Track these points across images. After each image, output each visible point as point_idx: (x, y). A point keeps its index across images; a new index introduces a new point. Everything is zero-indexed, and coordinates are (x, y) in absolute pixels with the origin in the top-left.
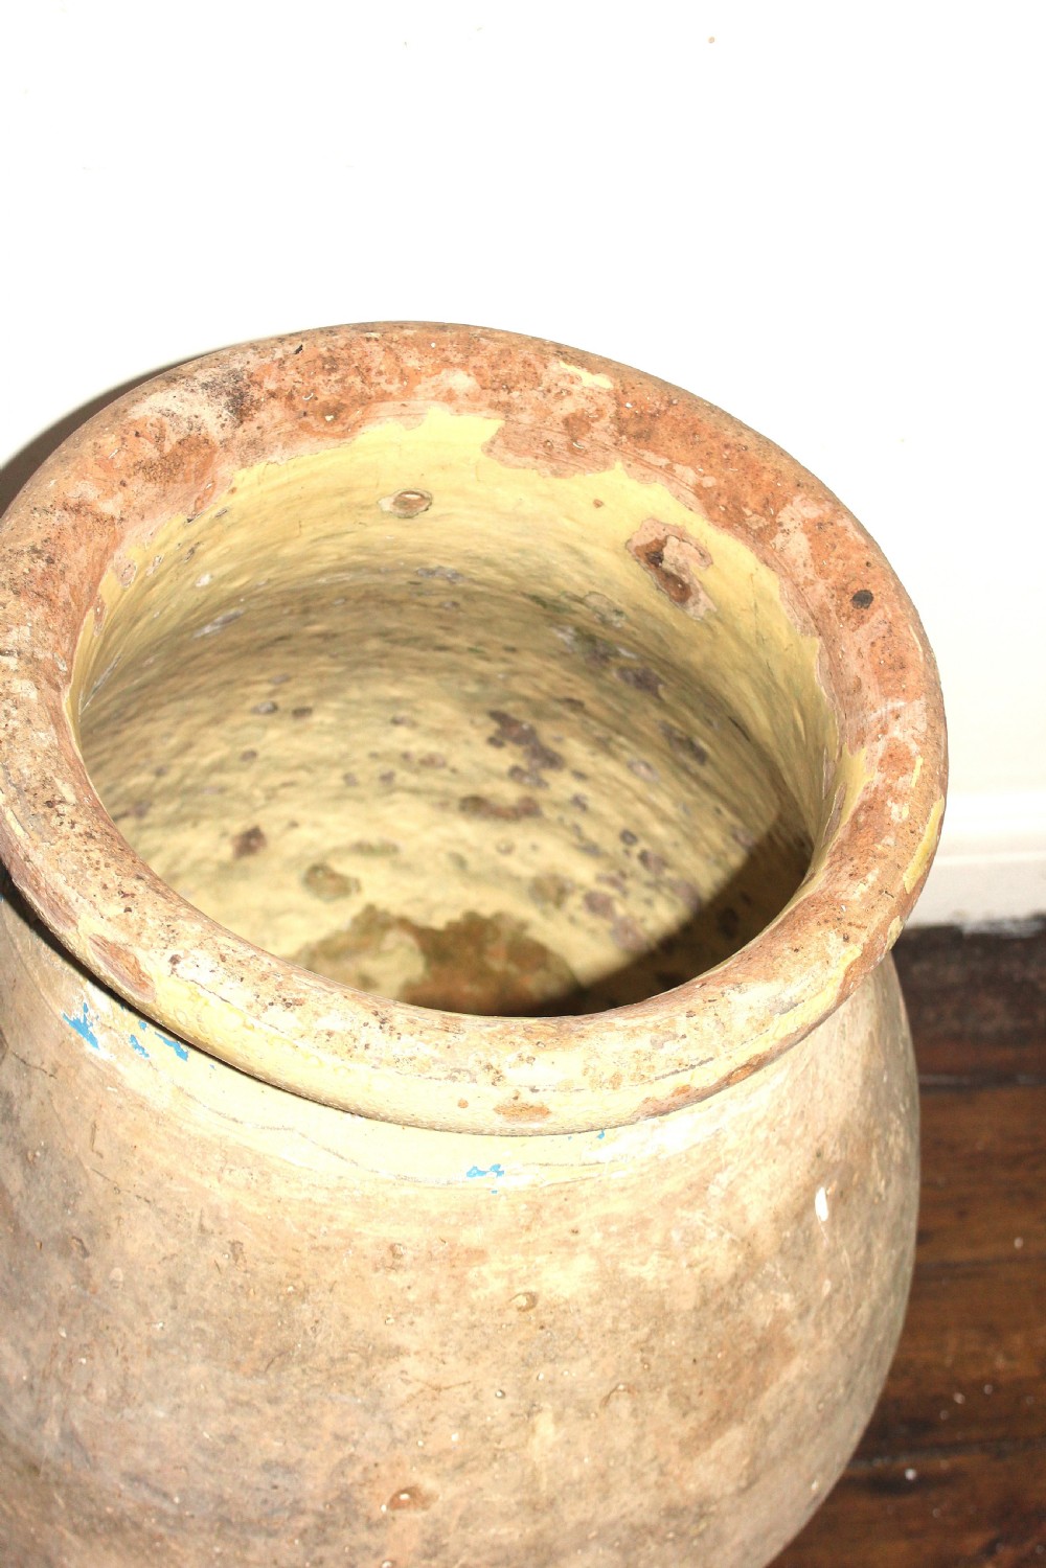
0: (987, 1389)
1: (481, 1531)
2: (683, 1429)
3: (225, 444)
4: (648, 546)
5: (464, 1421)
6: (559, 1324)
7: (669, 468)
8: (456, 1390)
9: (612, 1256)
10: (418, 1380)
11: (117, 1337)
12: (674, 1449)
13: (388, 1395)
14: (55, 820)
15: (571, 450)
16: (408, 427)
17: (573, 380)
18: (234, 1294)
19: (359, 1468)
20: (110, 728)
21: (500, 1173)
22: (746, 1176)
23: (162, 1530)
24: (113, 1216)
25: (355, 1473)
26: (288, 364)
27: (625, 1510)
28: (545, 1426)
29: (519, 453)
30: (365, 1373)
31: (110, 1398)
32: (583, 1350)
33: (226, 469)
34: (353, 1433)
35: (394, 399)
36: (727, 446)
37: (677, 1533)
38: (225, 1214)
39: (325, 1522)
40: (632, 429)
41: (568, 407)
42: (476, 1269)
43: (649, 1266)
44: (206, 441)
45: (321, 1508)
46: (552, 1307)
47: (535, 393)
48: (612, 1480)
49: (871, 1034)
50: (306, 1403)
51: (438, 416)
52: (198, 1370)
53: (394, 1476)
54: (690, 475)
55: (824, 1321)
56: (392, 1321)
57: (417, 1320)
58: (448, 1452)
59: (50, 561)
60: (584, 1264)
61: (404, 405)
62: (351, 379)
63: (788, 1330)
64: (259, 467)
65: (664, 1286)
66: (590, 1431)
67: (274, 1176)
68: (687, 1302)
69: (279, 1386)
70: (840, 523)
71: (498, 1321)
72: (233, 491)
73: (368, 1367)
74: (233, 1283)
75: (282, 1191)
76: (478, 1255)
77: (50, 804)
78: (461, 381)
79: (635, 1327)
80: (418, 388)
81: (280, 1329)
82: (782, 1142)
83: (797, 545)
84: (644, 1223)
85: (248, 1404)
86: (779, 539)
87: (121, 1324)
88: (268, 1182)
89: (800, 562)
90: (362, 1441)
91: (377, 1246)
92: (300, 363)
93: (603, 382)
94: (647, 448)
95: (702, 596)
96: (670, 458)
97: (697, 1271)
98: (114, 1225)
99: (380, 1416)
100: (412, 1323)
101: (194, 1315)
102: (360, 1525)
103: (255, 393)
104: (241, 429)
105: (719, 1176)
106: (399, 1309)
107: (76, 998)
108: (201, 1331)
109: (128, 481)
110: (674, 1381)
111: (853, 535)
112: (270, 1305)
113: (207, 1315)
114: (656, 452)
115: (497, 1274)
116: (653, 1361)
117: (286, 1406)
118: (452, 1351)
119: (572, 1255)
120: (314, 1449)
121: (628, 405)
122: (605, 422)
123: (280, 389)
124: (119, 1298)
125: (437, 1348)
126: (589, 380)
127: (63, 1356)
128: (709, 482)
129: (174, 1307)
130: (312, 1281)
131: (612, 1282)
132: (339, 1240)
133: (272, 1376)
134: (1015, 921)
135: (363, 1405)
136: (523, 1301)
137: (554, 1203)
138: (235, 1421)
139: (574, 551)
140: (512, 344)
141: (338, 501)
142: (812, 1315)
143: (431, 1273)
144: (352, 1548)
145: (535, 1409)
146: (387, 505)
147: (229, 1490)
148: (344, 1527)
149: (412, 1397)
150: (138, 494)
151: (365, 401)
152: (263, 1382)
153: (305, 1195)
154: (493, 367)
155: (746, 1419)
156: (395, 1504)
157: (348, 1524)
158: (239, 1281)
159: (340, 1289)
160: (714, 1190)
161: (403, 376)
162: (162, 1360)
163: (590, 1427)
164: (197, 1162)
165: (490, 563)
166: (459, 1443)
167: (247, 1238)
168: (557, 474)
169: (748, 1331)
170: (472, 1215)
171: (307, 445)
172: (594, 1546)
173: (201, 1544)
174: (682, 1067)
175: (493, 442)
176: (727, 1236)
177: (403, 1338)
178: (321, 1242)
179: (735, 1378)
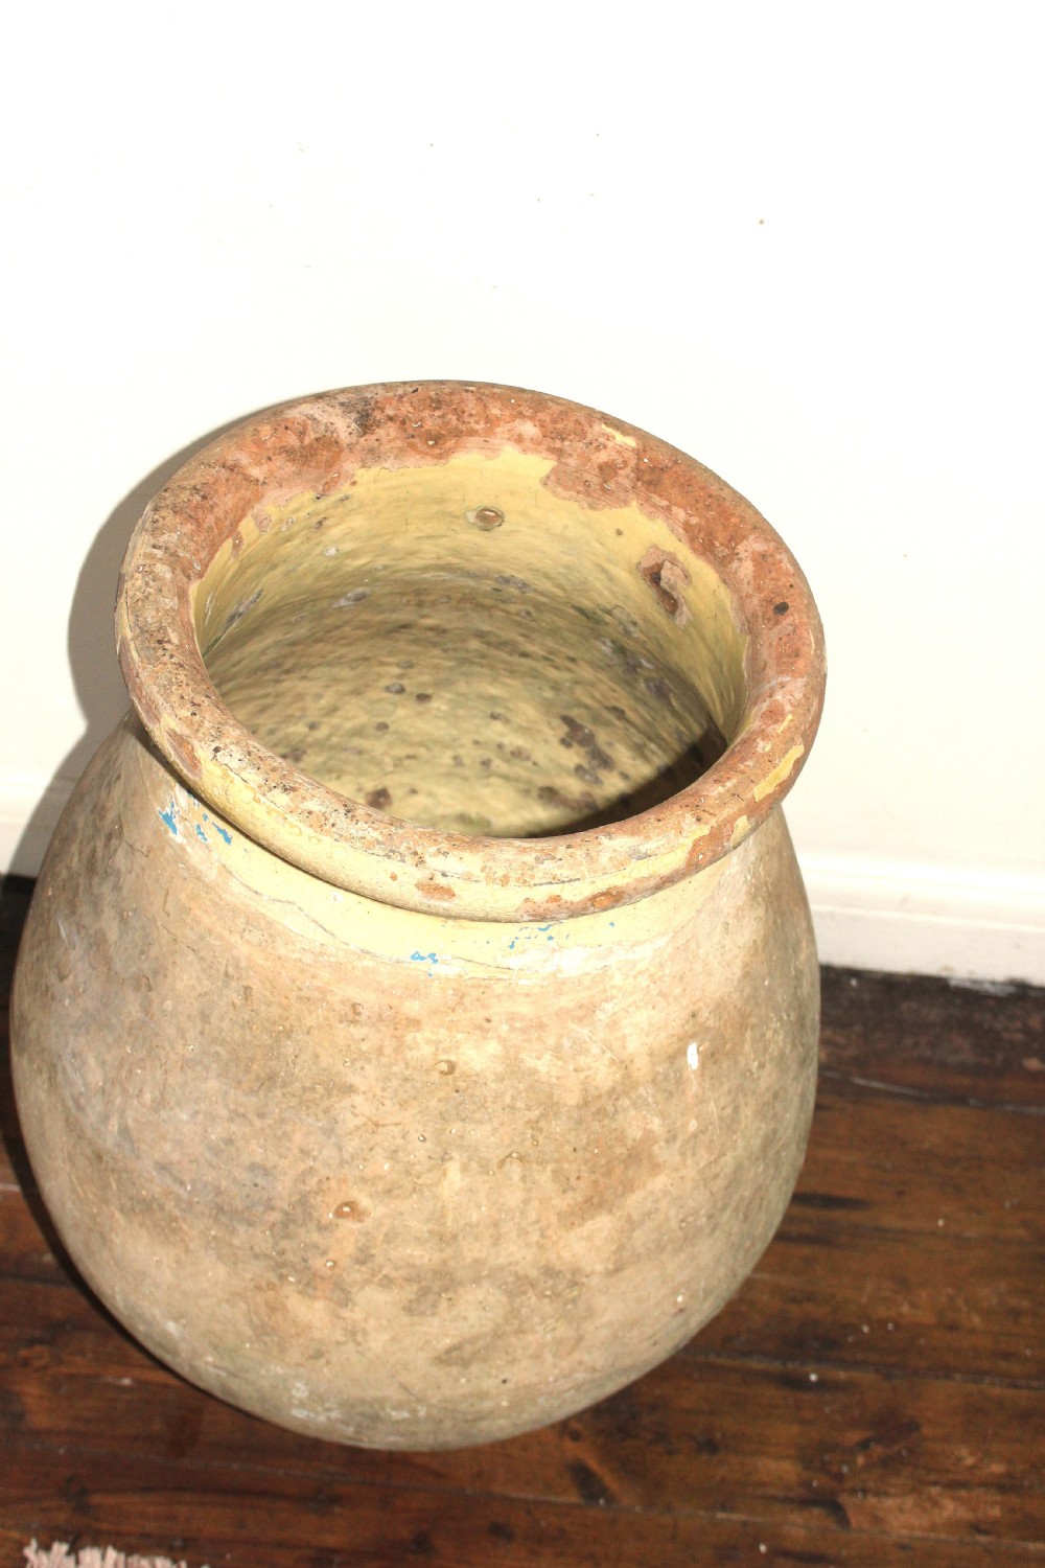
0: (890, 1326)
1: (400, 1249)
2: (562, 1203)
3: (351, 447)
4: (652, 568)
5: (393, 1154)
6: (470, 1091)
7: (668, 509)
8: (389, 1128)
9: (515, 1046)
10: (363, 1115)
11: (162, 1053)
12: (554, 1219)
13: (341, 1123)
14: (161, 652)
15: (604, 490)
16: (488, 458)
17: (609, 438)
18: (242, 1027)
19: (316, 1179)
20: (271, 675)
21: (435, 961)
22: (627, 1012)
23: (177, 1213)
24: (171, 961)
25: (313, 1182)
26: (405, 399)
27: (512, 1259)
28: (454, 1175)
29: (566, 488)
30: (326, 1103)
31: (153, 1101)
32: (486, 1117)
33: (349, 465)
34: (313, 1150)
35: (479, 435)
36: (710, 496)
37: (553, 1292)
38: (243, 964)
39: (288, 1220)
40: (646, 477)
41: (602, 457)
42: (413, 1034)
43: (543, 1061)
44: (337, 442)
45: (286, 1207)
46: (466, 1076)
47: (581, 444)
48: (503, 1230)
49: (755, 941)
50: (283, 1121)
51: (510, 454)
52: (213, 1084)
53: (340, 1190)
54: (681, 514)
55: (688, 1153)
56: (348, 1064)
57: (366, 1066)
58: (380, 1178)
59: (204, 498)
60: (493, 1047)
61: (486, 441)
62: (449, 416)
63: (656, 1148)
64: (374, 471)
65: (554, 1080)
66: (488, 1185)
67: (278, 938)
68: (572, 1099)
69: (266, 1104)
70: (778, 557)
71: (425, 1078)
72: (354, 483)
73: (329, 1096)
74: (243, 1019)
75: (282, 951)
76: (415, 1023)
77: (160, 642)
78: (529, 429)
79: (529, 1108)
80: (498, 430)
81: (271, 1059)
82: (660, 994)
83: (746, 569)
84: (542, 1026)
85: (244, 1116)
86: (735, 564)
87: (166, 1044)
88: (274, 942)
89: (746, 581)
90: (320, 1157)
91: (343, 1002)
92: (414, 400)
93: (631, 442)
94: (654, 493)
95: (685, 608)
96: (670, 501)
97: (582, 1075)
98: (170, 967)
99: (333, 1140)
100: (362, 1068)
101: (214, 1041)
102: (312, 1226)
103: (378, 415)
104: (364, 439)
105: (604, 1005)
106: (355, 1056)
107: (168, 798)
108: (217, 1053)
109: (273, 458)
110: (556, 1161)
111: (787, 566)
112: (266, 1039)
113: (223, 1042)
114: (661, 496)
115: (428, 1042)
116: (540, 1139)
117: (269, 1121)
118: (390, 1095)
119: (484, 1038)
120: (286, 1158)
121: (646, 460)
122: (628, 470)
123: (396, 415)
124: (167, 1024)
125: (378, 1091)
126: (619, 438)
127: (126, 1068)
128: (694, 520)
129: (202, 1034)
130: (296, 1024)
131: (513, 1067)
132: (317, 994)
133: (262, 1096)
134: (993, 983)
135: (322, 1129)
136: (444, 1067)
137: (475, 993)
138: (234, 1128)
139: (604, 570)
140: (568, 408)
141: (435, 508)
142: (678, 1144)
143: (378, 1031)
144: (306, 1245)
145: (447, 1156)
146: (471, 517)
147: (224, 1183)
148: (301, 1226)
149: (357, 1128)
150: (280, 468)
151: (458, 434)
152: (255, 1099)
153: (296, 956)
154: (554, 422)
155: (615, 1210)
156: (339, 1214)
157: (304, 1224)
158: (247, 1017)
159: (315, 1032)
160: (600, 1015)
161: (488, 420)
162: (190, 1075)
163: (489, 1181)
164: (230, 923)
165: (547, 576)
166: (389, 1172)
167: (255, 984)
168: (592, 507)
169: (621, 1138)
170: (413, 991)
171: (412, 460)
172: (486, 1284)
173: (203, 1227)
174: (555, 880)
175: (548, 477)
176: (609, 1055)
177: (355, 1079)
178: (304, 993)
179: (608, 1173)
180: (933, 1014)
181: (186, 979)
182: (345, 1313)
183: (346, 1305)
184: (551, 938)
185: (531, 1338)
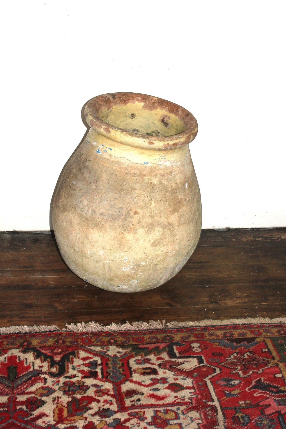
0: (219, 278)
1: (145, 220)
2: (170, 209)
3: (112, 101)
4: (162, 119)
5: (143, 201)
6: (154, 187)
7: (165, 107)
8: (142, 195)
9: (161, 179)
10: (137, 193)
11: (100, 192)
12: (169, 213)
13: (134, 196)
15: (153, 107)
16: (133, 104)
17: (153, 98)
18: (116, 182)
21: (147, 163)
22: (176, 174)
23: (104, 223)
25: (129, 208)
26: (119, 94)
27: (163, 221)
28: (153, 204)
29: (146, 108)
31: (99, 202)
32: (157, 192)
33: (112, 105)
34: (129, 202)
35: (132, 100)
37: (170, 229)
38: (115, 171)
39: (125, 217)
40: (160, 104)
41: (152, 101)
42: (145, 177)
43: (165, 182)
44: (110, 100)
45: (125, 215)
46: (154, 184)
47: (148, 100)
48: (161, 215)
50: (124, 198)
51: (137, 103)
52: (111, 194)
53: (134, 209)
54: (167, 108)
55: (188, 204)
56: (135, 184)
57: (137, 184)
58: (141, 205)
60: (157, 179)
62: (126, 97)
63: (183, 201)
64: (116, 106)
65: (167, 186)
66: (158, 206)
68: (170, 189)
69: (121, 195)
71: (147, 185)
72: (113, 108)
73: (132, 191)
75: (122, 166)
76: (145, 175)
78: (140, 98)
79: (164, 191)
80: (134, 99)
81: (121, 186)
82: (180, 172)
84: (164, 176)
85: (117, 199)
86: (178, 113)
87: (101, 190)
88: (120, 165)
89: (180, 114)
90: (131, 203)
91: (133, 173)
92: (121, 94)
93: (157, 98)
95: (169, 124)
98: (101, 176)
99: (133, 199)
101: (110, 186)
102: (130, 217)
103: (116, 97)
104: (114, 100)
105: (173, 172)
107: (97, 148)
108: (111, 188)
109: (102, 102)
110: (169, 201)
112: (120, 183)
113: (112, 186)
114: (163, 106)
115: (147, 179)
116: (166, 196)
117: (121, 198)
118: (142, 189)
119: (156, 178)
120: (125, 205)
121: (159, 101)
122: (157, 103)
123: (118, 97)
124: (101, 187)
125: (140, 189)
126: (155, 98)
127: (93, 198)
128: (170, 108)
129: (108, 186)
130: (125, 179)
131: (161, 183)
132: (128, 172)
134: (223, 229)
135: (131, 197)
137: (154, 169)
138: (115, 201)
139: (153, 123)
140: (145, 95)
141: (124, 114)
142: (186, 202)
143: (139, 178)
144: (129, 222)
145: (152, 200)
146: (130, 116)
147: (113, 213)
149: (137, 196)
151: (128, 100)
152: (118, 195)
153: (125, 166)
154: (143, 97)
155: (178, 212)
156: (134, 214)
157: (128, 217)
158: (116, 180)
159: (128, 180)
160: (173, 174)
161: (133, 97)
162: (106, 194)
164: (112, 164)
165: (142, 127)
167: (118, 173)
168: (151, 111)
169: (178, 198)
170: (144, 169)
171: (121, 104)
172: (159, 226)
173: (109, 224)
174: (168, 141)
175: (143, 106)
176: (174, 182)
177: (136, 187)
178: (127, 173)
179: (176, 205)
180: (213, 235)
181: (105, 176)
182: (135, 236)
183: (136, 234)
184: (165, 159)
185: (166, 240)
